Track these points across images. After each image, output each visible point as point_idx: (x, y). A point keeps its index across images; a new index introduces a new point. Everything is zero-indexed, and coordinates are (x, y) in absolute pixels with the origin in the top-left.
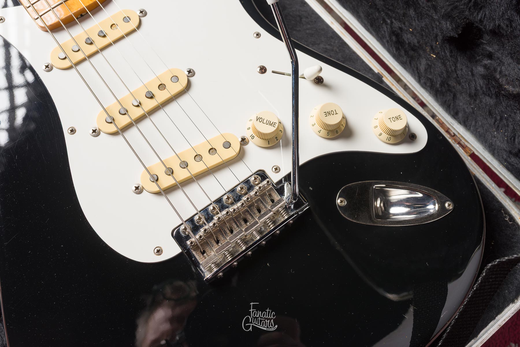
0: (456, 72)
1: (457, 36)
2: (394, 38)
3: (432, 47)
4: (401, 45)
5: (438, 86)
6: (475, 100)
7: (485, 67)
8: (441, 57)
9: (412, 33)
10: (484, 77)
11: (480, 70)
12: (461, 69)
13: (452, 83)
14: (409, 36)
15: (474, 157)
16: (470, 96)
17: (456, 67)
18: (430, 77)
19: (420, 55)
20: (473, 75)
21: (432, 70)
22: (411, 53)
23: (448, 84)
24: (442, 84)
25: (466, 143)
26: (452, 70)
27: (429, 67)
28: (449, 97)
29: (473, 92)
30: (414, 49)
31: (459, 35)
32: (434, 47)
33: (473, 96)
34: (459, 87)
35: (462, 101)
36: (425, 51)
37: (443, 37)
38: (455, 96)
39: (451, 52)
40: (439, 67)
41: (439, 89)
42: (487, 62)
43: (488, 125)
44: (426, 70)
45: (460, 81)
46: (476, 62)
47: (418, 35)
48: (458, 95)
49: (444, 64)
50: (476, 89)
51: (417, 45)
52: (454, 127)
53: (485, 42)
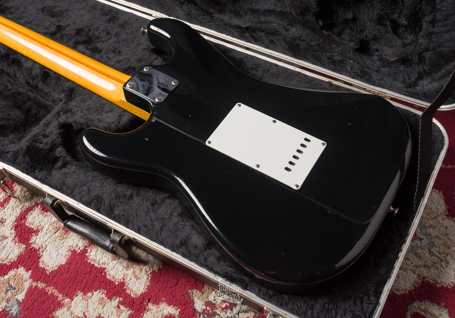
0: (365, 64)
1: (359, 47)
2: (330, 61)
3: (349, 58)
4: (335, 63)
5: (360, 73)
6: (380, 72)
7: (377, 55)
8: (356, 60)
9: (337, 55)
10: (379, 60)
11: (376, 58)
12: (367, 61)
13: (366, 70)
14: (336, 57)
15: (392, 99)
16: (377, 71)
17: (364, 61)
18: (355, 71)
19: (345, 64)
20: (374, 61)
21: (354, 68)
22: (341, 64)
23: (364, 71)
24: (362, 72)
25: (385, 94)
26: (363, 64)
27: (352, 68)
28: (367, 77)
29: (377, 69)
30: (341, 62)
31: (359, 46)
32: (350, 57)
33: (378, 71)
34: (369, 71)
35: (375, 76)
36: (347, 61)
37: (353, 50)
38: (370, 75)
39: (359, 55)
40: (356, 66)
41: (361, 75)
42: (377, 53)
43: (391, 81)
44: (351, 69)
45: (369, 67)
46: (372, 55)
47: (340, 55)
48: (371, 74)
49: (358, 63)
50: (378, 67)
51: (342, 59)
52: (376, 89)
53: (372, 45)
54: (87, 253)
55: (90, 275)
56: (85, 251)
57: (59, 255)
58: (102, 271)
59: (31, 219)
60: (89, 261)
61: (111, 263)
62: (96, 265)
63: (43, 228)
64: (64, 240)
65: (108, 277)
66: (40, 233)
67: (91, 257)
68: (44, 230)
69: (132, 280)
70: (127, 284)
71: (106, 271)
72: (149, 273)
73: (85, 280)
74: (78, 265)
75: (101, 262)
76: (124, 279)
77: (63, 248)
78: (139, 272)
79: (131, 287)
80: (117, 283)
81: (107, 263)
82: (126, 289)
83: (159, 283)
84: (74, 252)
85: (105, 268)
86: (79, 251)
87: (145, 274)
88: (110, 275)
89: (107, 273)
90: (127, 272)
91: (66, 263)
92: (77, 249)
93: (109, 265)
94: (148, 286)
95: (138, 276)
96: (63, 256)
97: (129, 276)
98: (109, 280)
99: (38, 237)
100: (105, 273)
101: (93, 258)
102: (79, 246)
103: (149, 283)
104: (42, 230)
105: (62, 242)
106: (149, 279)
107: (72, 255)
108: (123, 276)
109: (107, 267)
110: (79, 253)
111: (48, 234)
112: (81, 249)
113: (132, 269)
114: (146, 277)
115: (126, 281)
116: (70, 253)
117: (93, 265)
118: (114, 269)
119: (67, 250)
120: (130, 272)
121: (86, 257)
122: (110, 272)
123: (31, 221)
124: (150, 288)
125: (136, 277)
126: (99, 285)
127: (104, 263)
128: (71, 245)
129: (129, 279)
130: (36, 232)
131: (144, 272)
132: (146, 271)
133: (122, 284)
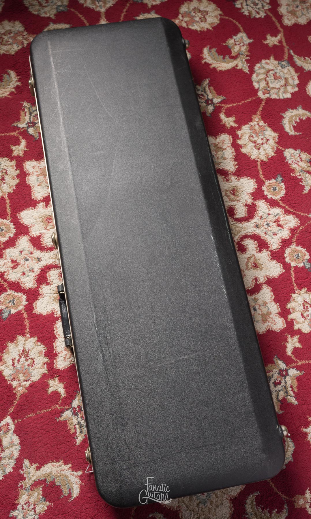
54: (57, 321)
55: (48, 334)
56: (57, 319)
57: (46, 308)
58: (55, 338)
59: (52, 273)
60: (54, 326)
61: (62, 338)
62: (55, 332)
63: (52, 284)
64: (54, 302)
65: (54, 344)
66: (48, 286)
67: (57, 325)
68: (52, 286)
69: (62, 358)
70: (58, 357)
71: (56, 340)
72: (72, 363)
73: (44, 334)
74: (48, 323)
75: (58, 333)
76: (59, 354)
77: (51, 306)
78: (68, 357)
79: (58, 361)
80: (55, 352)
81: (60, 336)
82: (55, 359)
83: (70, 373)
84: (53, 313)
85: (57, 338)
86: (55, 316)
87: (70, 361)
88: (56, 344)
89: (56, 342)
90: (64, 352)
91: (45, 315)
92: (55, 313)
93: (61, 338)
94: (65, 369)
95: (66, 359)
96: (47, 311)
97: (62, 354)
98: (53, 346)
99: (46, 287)
100: (55, 341)
101: (57, 327)
102: (57, 313)
103: (67, 368)
104: (51, 285)
105: (53, 303)
106: (69, 366)
107: (51, 314)
108: (60, 351)
109: (59, 339)
110: (54, 317)
111: (51, 291)
112: (57, 316)
113: (67, 352)
114: (68, 363)
115: (59, 355)
116: (51, 312)
117: (54, 330)
118: (60, 343)
119: (51, 309)
120: (65, 353)
121: (55, 323)
122: (57, 343)
123: (50, 274)
124: (65, 371)
125: (65, 358)
126: (47, 343)
127: (59, 335)
128: (55, 309)
129: (61, 355)
130: (48, 284)
131: (70, 359)
132: (71, 360)
133: (56, 355)
